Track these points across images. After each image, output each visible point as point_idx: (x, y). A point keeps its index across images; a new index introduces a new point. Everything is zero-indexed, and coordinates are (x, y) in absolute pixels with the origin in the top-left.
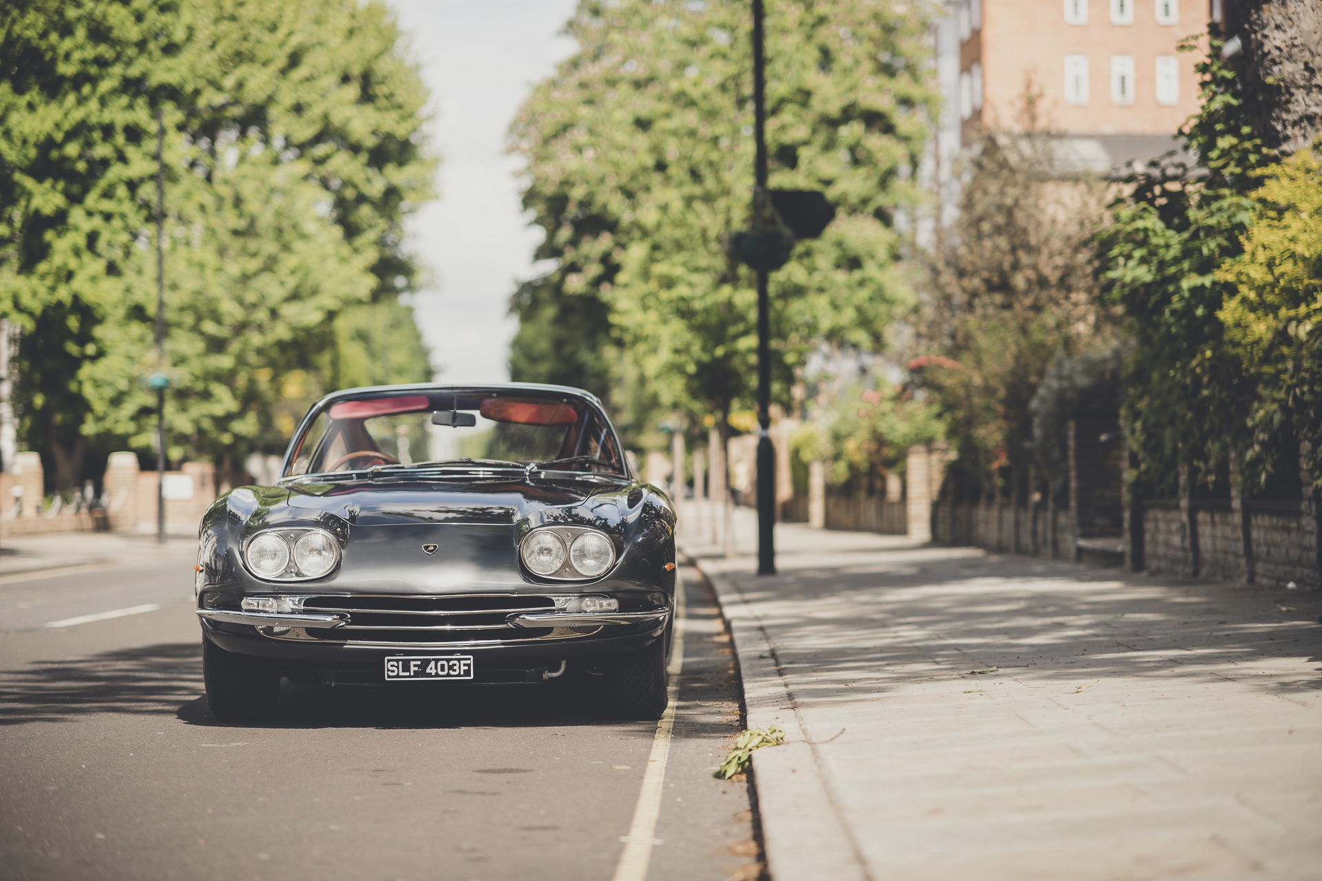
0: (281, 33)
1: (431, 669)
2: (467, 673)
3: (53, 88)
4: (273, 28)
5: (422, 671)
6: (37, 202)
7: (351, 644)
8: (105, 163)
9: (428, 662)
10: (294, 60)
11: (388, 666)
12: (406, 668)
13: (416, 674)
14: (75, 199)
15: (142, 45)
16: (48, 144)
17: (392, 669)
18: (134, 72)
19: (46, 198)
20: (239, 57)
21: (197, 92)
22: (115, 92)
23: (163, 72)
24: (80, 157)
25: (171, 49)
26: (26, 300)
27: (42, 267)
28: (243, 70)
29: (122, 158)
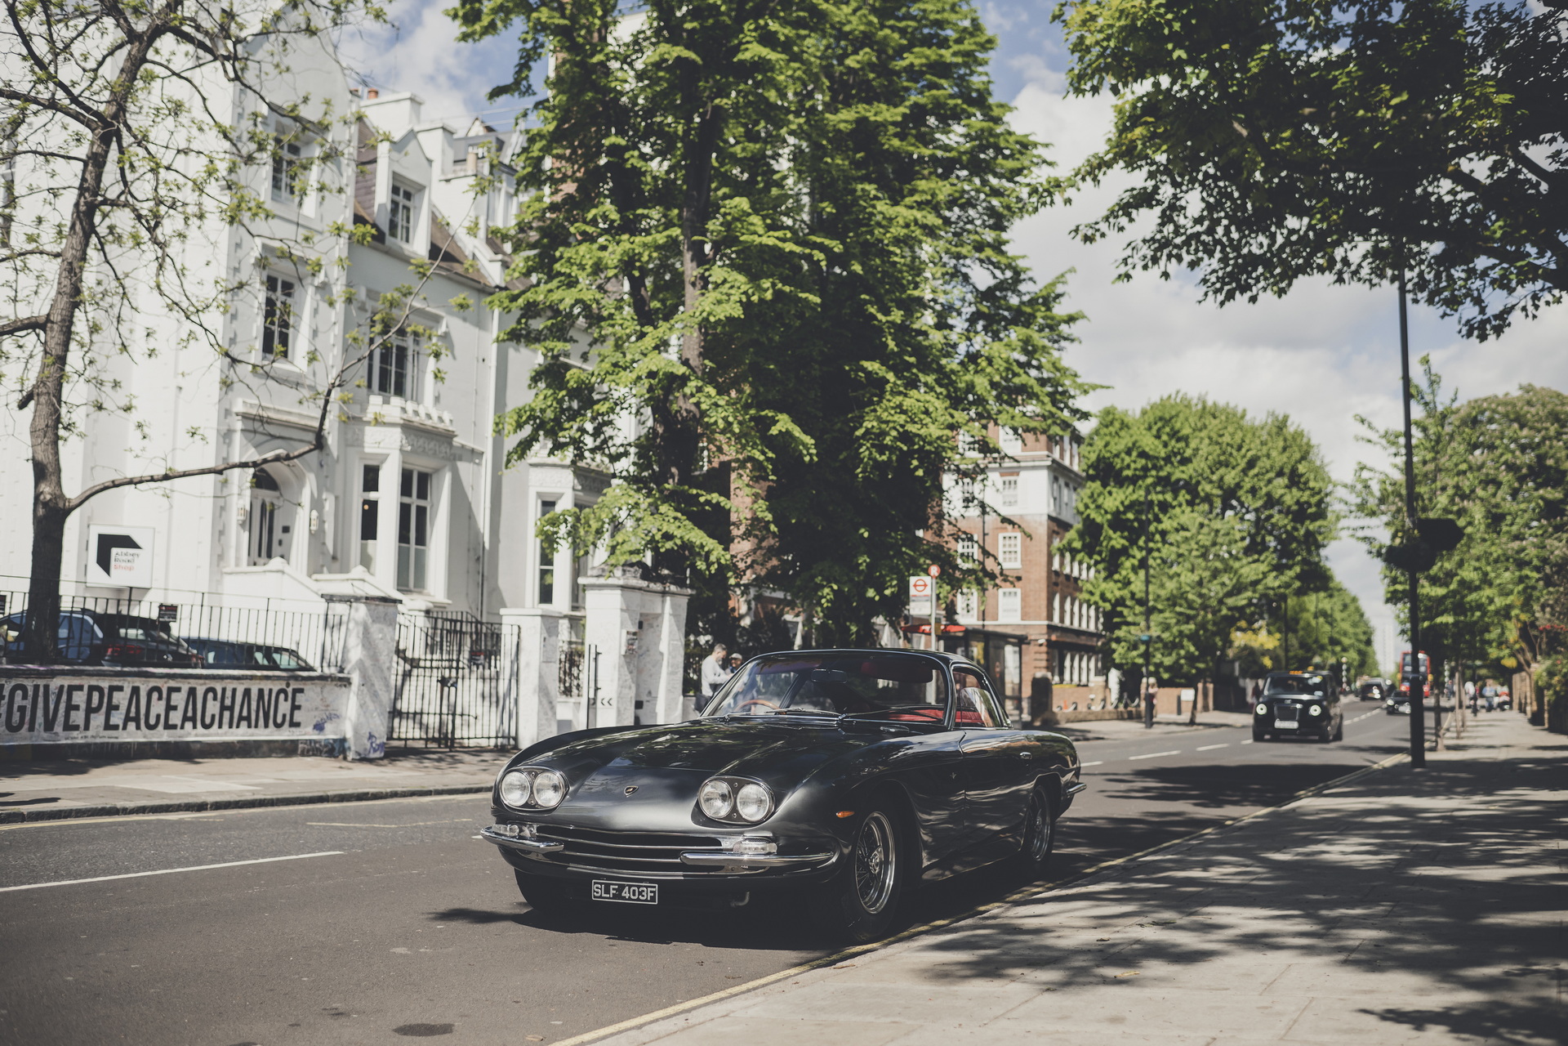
0: (1243, 451)
1: (625, 894)
2: (653, 899)
3: (1121, 482)
4: (1240, 448)
5: (618, 896)
6: (1113, 543)
7: (573, 868)
8: (1149, 522)
9: (623, 887)
10: (1251, 464)
11: (594, 887)
12: (607, 891)
13: (615, 897)
14: (1133, 542)
15: (1167, 460)
16: (1117, 514)
17: (597, 890)
18: (1163, 474)
19: (1118, 541)
20: (1220, 464)
21: (1198, 483)
22: (1154, 485)
23: (1180, 473)
24: (1136, 519)
25: (1185, 461)
26: (1109, 595)
27: (1116, 577)
28: (1222, 470)
29: (1159, 521)
